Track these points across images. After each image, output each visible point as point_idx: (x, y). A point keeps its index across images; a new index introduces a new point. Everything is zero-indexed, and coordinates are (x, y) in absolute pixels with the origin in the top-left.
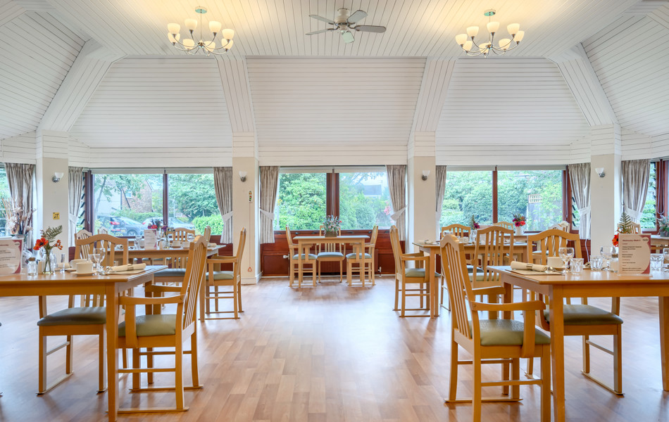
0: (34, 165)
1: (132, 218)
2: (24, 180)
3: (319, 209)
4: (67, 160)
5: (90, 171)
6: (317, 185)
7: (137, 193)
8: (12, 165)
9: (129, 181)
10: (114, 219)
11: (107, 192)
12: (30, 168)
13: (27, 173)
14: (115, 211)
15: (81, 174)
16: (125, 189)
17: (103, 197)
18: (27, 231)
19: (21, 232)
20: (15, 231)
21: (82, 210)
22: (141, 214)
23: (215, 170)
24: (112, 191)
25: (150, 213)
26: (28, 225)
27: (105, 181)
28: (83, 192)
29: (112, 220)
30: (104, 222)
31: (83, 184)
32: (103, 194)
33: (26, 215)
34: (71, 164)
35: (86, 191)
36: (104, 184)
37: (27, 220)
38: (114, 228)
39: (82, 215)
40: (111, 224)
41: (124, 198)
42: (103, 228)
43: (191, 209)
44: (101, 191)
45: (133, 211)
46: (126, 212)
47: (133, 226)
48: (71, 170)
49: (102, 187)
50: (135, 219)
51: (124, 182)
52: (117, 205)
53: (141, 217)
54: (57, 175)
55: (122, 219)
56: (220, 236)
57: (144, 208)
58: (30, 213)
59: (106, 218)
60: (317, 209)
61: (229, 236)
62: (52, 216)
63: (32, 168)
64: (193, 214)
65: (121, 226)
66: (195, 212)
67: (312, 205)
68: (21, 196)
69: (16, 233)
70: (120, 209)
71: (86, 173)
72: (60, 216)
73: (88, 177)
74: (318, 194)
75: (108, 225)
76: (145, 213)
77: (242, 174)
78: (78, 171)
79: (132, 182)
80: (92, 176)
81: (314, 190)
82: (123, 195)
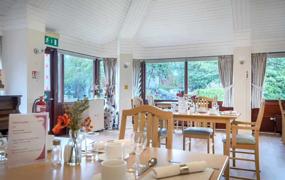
0: (116, 59)
1: (164, 89)
2: (111, 67)
3: (273, 85)
4: (132, 55)
5: (144, 62)
6: (272, 71)
7: (167, 77)
8: (106, 59)
9: (163, 71)
10: (156, 89)
11: (153, 77)
12: (114, 61)
13: (113, 63)
14: (157, 86)
15: (139, 63)
16: (161, 75)
17: (152, 79)
18: (112, 96)
19: (109, 96)
20: (106, 95)
21: (139, 84)
22: (168, 87)
23: (219, 58)
24: (156, 76)
25: (172, 87)
26: (113, 92)
27: (152, 71)
28: (140, 74)
29: (155, 90)
30: (152, 91)
31: (140, 69)
32: (151, 77)
33: (111, 87)
34: (134, 58)
35: (142, 73)
36: (152, 73)
37: (112, 89)
38: (156, 94)
39: (140, 87)
40: (155, 92)
41: (160, 80)
42: (151, 94)
43: (192, 85)
44: (151, 76)
45: (164, 86)
46: (161, 86)
47: (165, 93)
48: (134, 61)
49: (151, 74)
50: (166, 90)
51: (161, 71)
52: (158, 83)
53: (168, 89)
54: (127, 64)
55: (160, 89)
56: (222, 102)
57: (170, 85)
58: (113, 86)
59: (153, 89)
60: (271, 85)
61: (229, 102)
62: (124, 87)
63: (115, 60)
64: (193, 87)
65: (160, 93)
66: (194, 87)
67: (269, 83)
68: (110, 75)
69: (107, 97)
70: (159, 85)
71: (142, 63)
72: (128, 87)
73: (143, 65)
74: (273, 76)
75: (153, 92)
76: (170, 87)
77: (241, 59)
78: (138, 62)
79: (165, 71)
80: (145, 64)
81: (270, 74)
82: (160, 78)
